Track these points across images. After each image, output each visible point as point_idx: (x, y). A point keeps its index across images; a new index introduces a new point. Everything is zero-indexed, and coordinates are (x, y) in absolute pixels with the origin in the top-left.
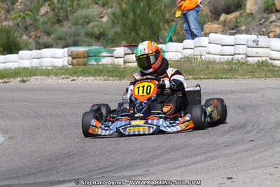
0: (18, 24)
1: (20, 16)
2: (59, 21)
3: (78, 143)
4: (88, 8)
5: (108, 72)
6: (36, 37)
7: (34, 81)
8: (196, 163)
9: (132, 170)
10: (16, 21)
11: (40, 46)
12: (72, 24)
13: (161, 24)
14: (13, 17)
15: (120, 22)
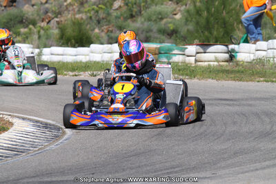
0: (91, 18)
1: (93, 9)
2: (132, 16)
3: (145, 141)
4: (162, 4)
5: (179, 70)
6: (108, 31)
8: (264, 168)
9: (199, 172)
10: (89, 15)
11: (111, 41)
12: (145, 20)
13: (235, 24)
14: (86, 10)
15: (194, 20)
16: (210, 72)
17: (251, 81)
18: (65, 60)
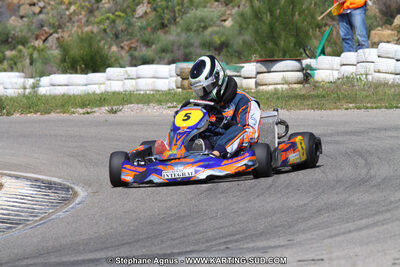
0: (105, 30)
1: (108, 18)
2: (163, 26)
3: (191, 199)
4: (205, 7)
6: (131, 48)
7: (129, 111)
8: (360, 229)
9: (268, 239)
10: (102, 26)
11: (135, 62)
12: (182, 30)
13: (311, 31)
14: (97, 20)
15: (251, 26)
16: (278, 98)
17: (337, 108)
18: (71, 93)
